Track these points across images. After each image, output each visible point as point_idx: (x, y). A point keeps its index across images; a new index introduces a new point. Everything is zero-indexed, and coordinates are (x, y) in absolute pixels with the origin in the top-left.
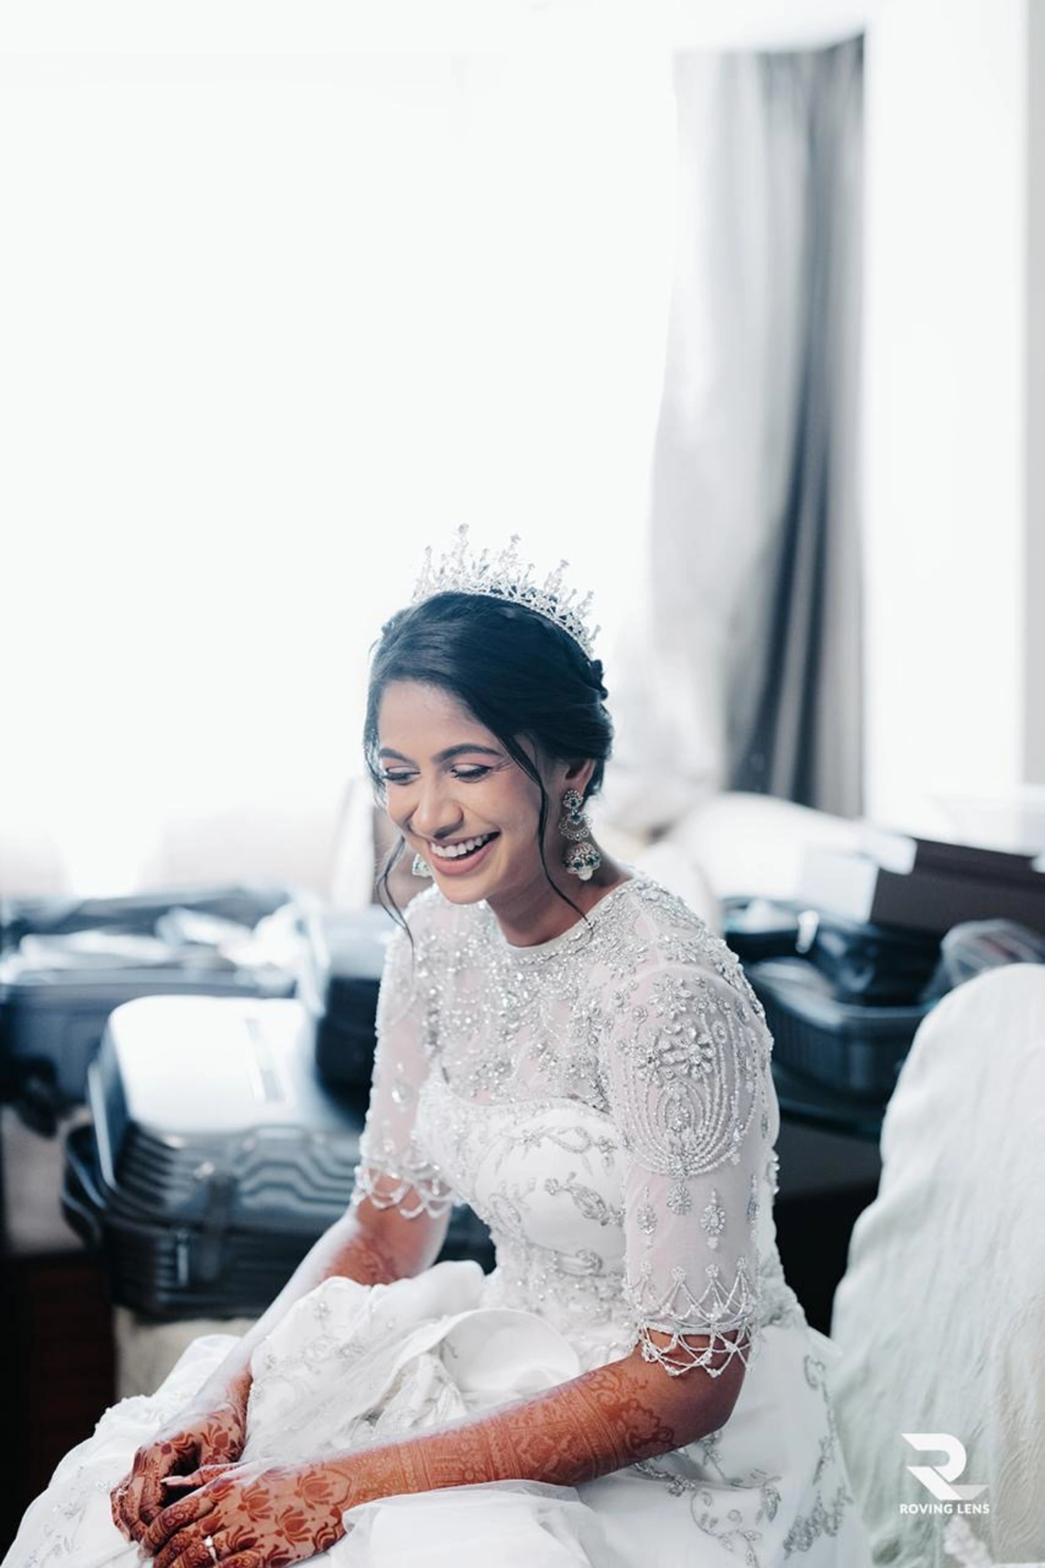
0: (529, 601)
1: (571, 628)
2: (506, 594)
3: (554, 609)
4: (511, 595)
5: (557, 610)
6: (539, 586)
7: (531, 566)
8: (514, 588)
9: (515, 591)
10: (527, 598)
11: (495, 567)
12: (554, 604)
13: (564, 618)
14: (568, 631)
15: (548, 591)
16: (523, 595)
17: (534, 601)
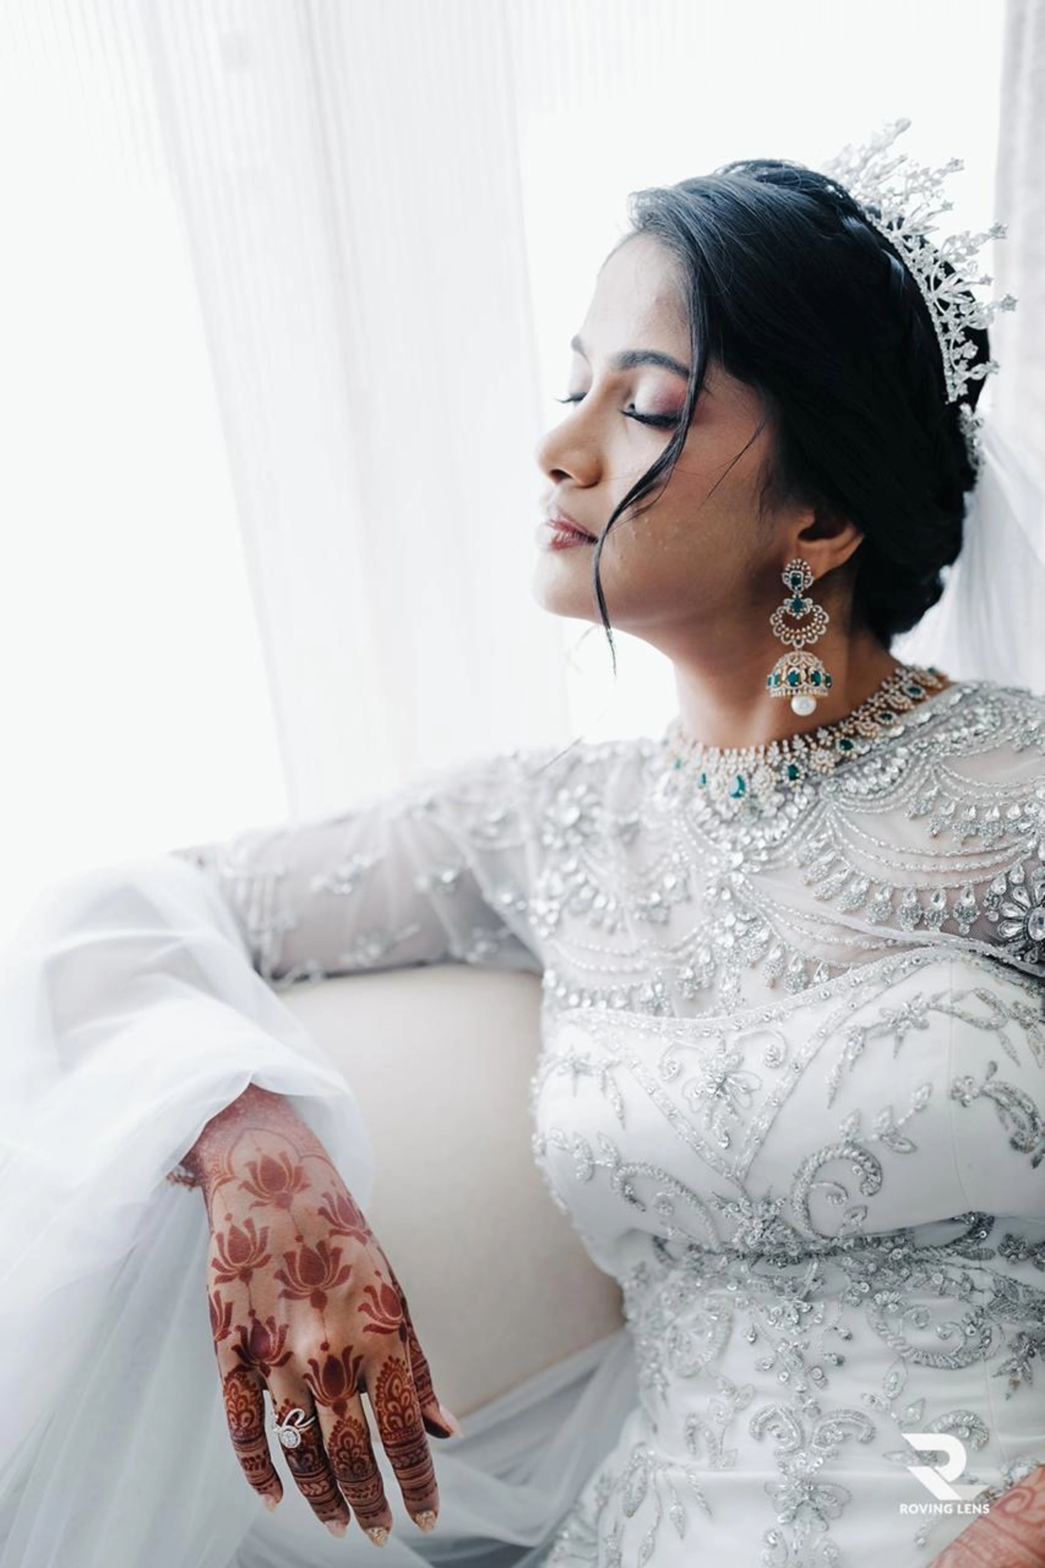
0: (910, 251)
1: (945, 328)
2: (884, 222)
3: (938, 282)
4: (890, 227)
5: (943, 286)
6: (935, 239)
7: (947, 206)
8: (901, 220)
9: (899, 227)
10: (910, 244)
11: (897, 182)
12: (941, 275)
13: (945, 305)
14: (938, 329)
15: (947, 253)
16: (906, 238)
17: (917, 251)
